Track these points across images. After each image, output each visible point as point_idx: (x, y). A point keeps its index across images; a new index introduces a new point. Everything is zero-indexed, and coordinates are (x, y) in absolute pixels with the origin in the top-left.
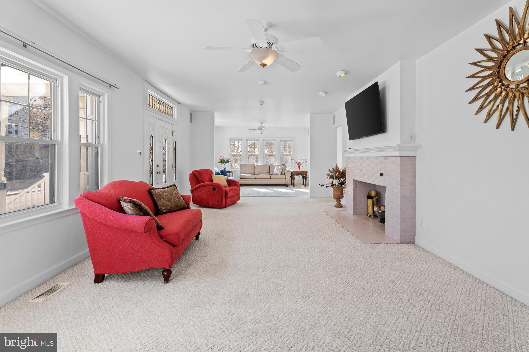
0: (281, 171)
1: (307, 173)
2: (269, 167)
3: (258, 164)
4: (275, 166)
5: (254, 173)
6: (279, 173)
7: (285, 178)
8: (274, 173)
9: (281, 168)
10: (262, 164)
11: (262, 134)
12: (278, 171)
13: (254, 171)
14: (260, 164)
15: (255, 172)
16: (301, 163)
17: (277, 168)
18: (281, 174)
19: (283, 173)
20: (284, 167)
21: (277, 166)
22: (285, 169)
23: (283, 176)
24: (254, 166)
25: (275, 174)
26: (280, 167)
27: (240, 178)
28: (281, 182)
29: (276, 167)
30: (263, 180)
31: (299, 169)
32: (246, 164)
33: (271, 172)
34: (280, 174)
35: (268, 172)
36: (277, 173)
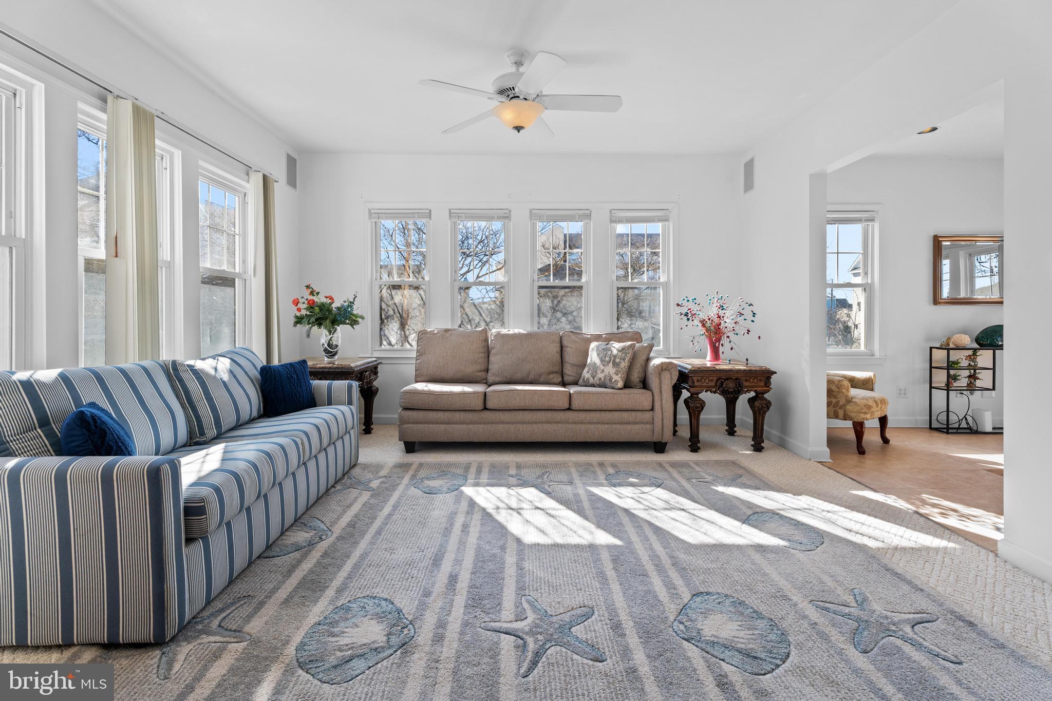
0: (624, 365)
1: (769, 378)
2: (558, 345)
3: (504, 331)
4: (589, 341)
5: (482, 374)
6: (615, 378)
7: (647, 404)
8: (586, 374)
9: (623, 350)
10: (522, 331)
11: (518, 129)
12: (610, 369)
13: (483, 367)
14: (516, 331)
15: (487, 370)
16: (728, 322)
17: (604, 354)
18: (627, 385)
19: (636, 376)
20: (637, 345)
21: (597, 338)
22: (644, 357)
23: (639, 397)
24: (486, 340)
25: (591, 381)
26: (616, 346)
27: (406, 409)
28: (629, 427)
29: (593, 345)
30: (528, 416)
31: (716, 354)
32: (447, 331)
33: (569, 371)
34: (620, 384)
35: (553, 373)
36: (600, 375)
